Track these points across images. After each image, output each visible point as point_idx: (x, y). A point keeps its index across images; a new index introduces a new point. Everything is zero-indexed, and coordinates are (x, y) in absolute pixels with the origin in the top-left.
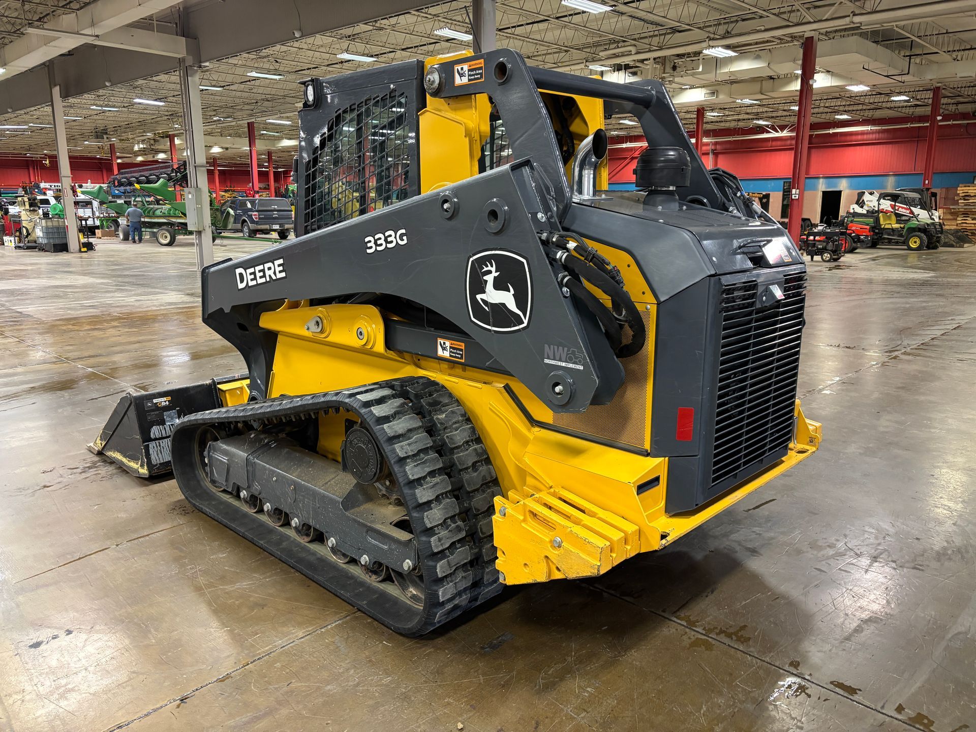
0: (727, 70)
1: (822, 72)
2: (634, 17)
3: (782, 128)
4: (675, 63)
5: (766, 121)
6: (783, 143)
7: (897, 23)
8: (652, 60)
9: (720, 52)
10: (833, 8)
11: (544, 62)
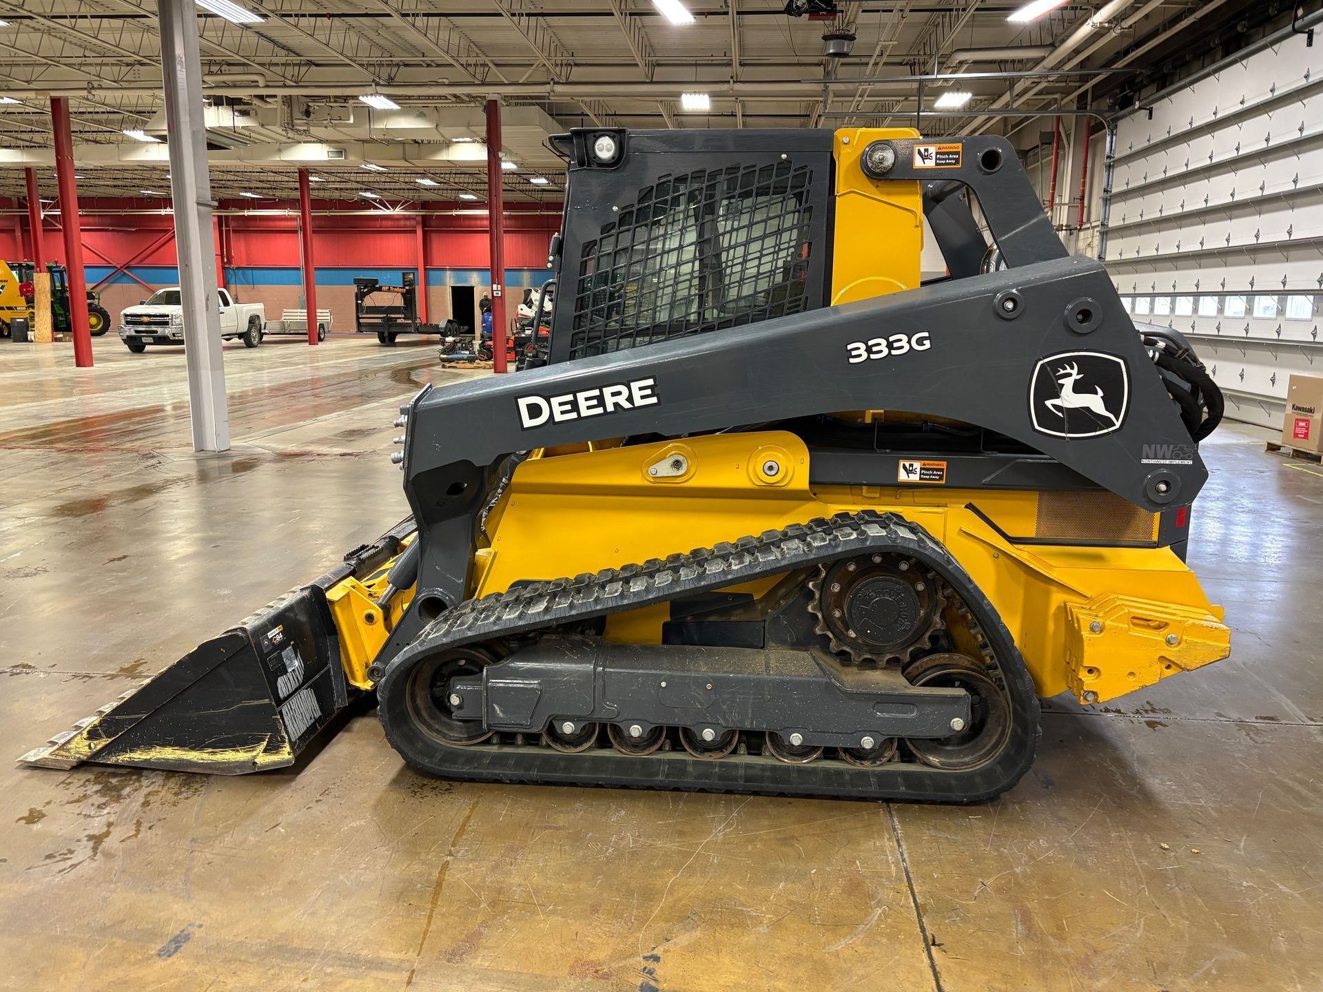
0: (382, 126)
1: (478, 142)
2: (262, 35)
3: (394, 204)
4: (308, 106)
5: (374, 193)
6: (396, 223)
7: (583, 99)
8: (279, 99)
9: (379, 102)
10: (530, 71)
11: (99, 76)
